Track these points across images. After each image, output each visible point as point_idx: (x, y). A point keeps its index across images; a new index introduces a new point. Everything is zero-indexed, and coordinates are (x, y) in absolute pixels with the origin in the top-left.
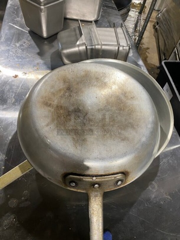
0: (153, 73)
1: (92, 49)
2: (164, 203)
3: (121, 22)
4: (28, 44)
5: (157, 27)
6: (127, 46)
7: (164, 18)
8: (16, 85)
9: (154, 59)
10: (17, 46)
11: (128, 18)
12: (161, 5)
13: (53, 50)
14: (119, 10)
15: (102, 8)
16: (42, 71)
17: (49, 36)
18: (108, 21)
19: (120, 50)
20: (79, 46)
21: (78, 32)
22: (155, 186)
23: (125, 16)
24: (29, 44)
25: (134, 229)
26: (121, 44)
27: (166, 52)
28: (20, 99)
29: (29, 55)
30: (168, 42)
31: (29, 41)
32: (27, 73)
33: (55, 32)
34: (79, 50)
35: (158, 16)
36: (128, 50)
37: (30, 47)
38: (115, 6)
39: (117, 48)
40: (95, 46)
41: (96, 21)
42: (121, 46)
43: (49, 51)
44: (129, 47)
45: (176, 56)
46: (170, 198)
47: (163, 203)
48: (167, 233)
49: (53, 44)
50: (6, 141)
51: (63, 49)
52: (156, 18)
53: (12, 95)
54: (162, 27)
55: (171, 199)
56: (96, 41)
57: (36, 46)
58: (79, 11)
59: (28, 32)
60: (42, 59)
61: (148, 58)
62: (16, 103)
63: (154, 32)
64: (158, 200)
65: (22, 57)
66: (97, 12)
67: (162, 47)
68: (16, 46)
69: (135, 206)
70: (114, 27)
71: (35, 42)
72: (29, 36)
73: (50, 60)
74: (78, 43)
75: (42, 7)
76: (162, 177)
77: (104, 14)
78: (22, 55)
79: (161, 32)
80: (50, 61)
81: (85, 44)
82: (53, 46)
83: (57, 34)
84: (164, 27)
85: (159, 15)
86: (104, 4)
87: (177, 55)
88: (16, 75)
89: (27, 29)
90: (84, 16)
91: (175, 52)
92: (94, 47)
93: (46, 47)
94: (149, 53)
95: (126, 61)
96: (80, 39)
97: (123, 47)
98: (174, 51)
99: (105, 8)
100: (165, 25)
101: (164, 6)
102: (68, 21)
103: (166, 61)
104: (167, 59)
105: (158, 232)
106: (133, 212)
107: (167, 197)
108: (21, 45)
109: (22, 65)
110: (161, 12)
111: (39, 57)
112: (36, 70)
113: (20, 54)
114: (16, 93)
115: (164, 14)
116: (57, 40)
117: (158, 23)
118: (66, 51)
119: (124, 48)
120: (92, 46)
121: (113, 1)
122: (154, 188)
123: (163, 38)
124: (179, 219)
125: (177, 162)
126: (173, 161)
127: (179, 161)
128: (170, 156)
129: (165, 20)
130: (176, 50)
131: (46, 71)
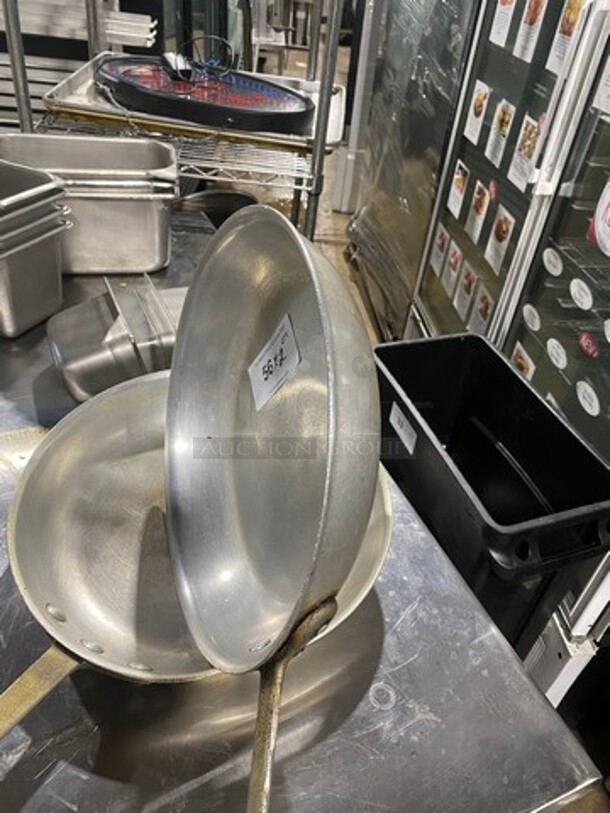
1: (153, 348)
2: (423, 737)
5: (354, 256)
7: (367, 231)
13: (39, 368)
15: (171, 233)
17: (22, 331)
20: (111, 345)
21: (104, 307)
22: (388, 695)
27: (391, 320)
30: (391, 293)
34: (114, 356)
35: (351, 229)
40: (159, 338)
41: (159, 273)
43: (29, 372)
45: (419, 326)
46: (434, 718)
47: (420, 739)
49: (39, 349)
51: (66, 361)
52: (348, 233)
54: (368, 256)
55: (439, 720)
56: (159, 326)
58: (106, 251)
60: (7, 398)
63: (351, 271)
64: (402, 734)
66: (157, 246)
73: (31, 396)
74: (109, 338)
76: (406, 663)
77: (181, 250)
79: (367, 268)
80: (32, 401)
81: (130, 339)
82: (38, 356)
83: (44, 322)
84: (373, 255)
85: (354, 225)
86: (174, 222)
87: (421, 325)
90: (122, 262)
91: (414, 318)
92: (156, 342)
96: (115, 326)
98: (411, 314)
99: (183, 233)
100: (373, 251)
101: (360, 199)
102: (78, 280)
104: (400, 336)
106: (336, 789)
107: (426, 717)
110: (356, 218)
115: (364, 223)
117: (355, 248)
118: (75, 366)
120: (151, 339)
121: (203, 213)
122: (386, 700)
123: (377, 283)
124: (469, 774)
125: (440, 610)
126: (427, 612)
127: (444, 609)
128: (418, 599)
129: (372, 235)
130: (415, 310)
131: (22, 431)
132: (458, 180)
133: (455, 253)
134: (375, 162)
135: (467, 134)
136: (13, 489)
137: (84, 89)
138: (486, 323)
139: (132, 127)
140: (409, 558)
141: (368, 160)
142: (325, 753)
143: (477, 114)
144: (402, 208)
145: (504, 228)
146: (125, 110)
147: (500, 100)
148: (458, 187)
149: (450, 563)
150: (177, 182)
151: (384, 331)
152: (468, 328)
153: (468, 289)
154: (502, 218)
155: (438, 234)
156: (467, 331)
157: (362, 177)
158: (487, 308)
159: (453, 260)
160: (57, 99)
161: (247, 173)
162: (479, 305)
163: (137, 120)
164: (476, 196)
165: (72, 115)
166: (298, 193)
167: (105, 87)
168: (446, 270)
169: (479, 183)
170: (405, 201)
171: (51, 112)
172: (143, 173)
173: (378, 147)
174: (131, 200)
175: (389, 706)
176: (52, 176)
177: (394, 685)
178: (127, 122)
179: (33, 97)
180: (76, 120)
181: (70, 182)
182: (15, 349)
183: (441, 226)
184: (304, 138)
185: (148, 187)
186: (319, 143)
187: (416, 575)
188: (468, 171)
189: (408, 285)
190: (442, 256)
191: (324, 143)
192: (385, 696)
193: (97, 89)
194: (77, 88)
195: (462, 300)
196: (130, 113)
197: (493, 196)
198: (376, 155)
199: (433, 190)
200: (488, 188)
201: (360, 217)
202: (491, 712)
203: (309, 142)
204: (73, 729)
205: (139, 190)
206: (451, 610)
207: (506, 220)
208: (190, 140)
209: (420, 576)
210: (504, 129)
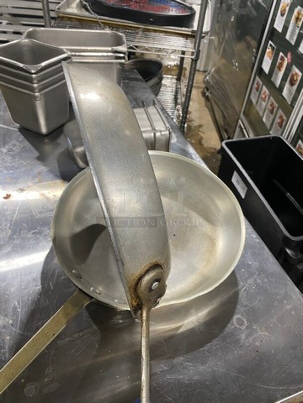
0: (214, 160)
2: (261, 343)
3: (152, 97)
4: (20, 147)
5: (207, 94)
6: (166, 130)
7: (215, 81)
8: (10, 209)
9: (213, 140)
10: (4, 152)
11: (162, 89)
12: (207, 64)
13: (60, 150)
14: (146, 81)
15: (122, 81)
16: (47, 183)
17: (50, 131)
18: (134, 99)
19: (158, 137)
22: (243, 321)
23: (157, 88)
24: (22, 146)
25: (224, 392)
26: (157, 129)
27: (227, 128)
28: (19, 229)
29: (23, 163)
30: (227, 113)
31: (20, 142)
32: (25, 189)
33: (59, 124)
35: (206, 80)
36: (168, 135)
37: (23, 150)
38: (140, 77)
39: (152, 135)
42: (157, 131)
43: (54, 152)
44: (169, 130)
46: (268, 335)
48: (274, 388)
50: (6, 296)
51: (74, 147)
52: (204, 82)
53: (6, 226)
54: (214, 93)
55: (270, 336)
57: (32, 148)
59: (17, 130)
60: (45, 165)
61: (203, 140)
62: (15, 236)
63: (205, 102)
64: (251, 341)
65: (13, 166)
67: (221, 121)
68: (2, 153)
69: (220, 356)
70: (143, 106)
71: (31, 143)
72: (19, 135)
73: (56, 165)
75: (37, 94)
76: (251, 306)
77: (126, 90)
78: (14, 164)
79: (214, 100)
80: (57, 167)
82: (59, 144)
83: (62, 126)
84: (218, 93)
85: (207, 78)
86: (123, 75)
87: (244, 130)
88: (7, 195)
89: (14, 126)
91: (240, 127)
93: (48, 148)
94: (203, 133)
95: (168, 151)
97: (161, 132)
98: (238, 125)
99: (127, 81)
100: (217, 91)
101: (211, 64)
103: (230, 140)
104: (232, 137)
105: (260, 388)
106: (218, 366)
107: (263, 333)
108: (10, 150)
109: (15, 178)
110: (209, 74)
111: (39, 162)
112: (38, 182)
113: (10, 163)
114: (12, 220)
115: (213, 77)
116: (63, 135)
117: (208, 89)
118: (80, 150)
119: (163, 133)
121: (135, 71)
122: (242, 324)
123: (220, 108)
124: (286, 363)
125: (268, 280)
126: (262, 280)
127: (271, 279)
128: (257, 273)
129: (217, 83)
130: (241, 123)
131: (53, 182)
132: (269, 52)
133: (265, 92)
134: (220, 43)
135: (275, 26)
136: (53, 211)
137: (74, 5)
138: (281, 130)
139: (100, 25)
140: (251, 253)
141: (216, 43)
142: (212, 348)
143: (282, 15)
144: (234, 67)
145: (295, 79)
146: (96, 15)
147: (297, 7)
148: (269, 56)
149: (272, 255)
150: (127, 53)
151: (222, 133)
152: (271, 132)
153: (272, 111)
154: (294, 73)
155: (256, 82)
156: (270, 134)
157: (212, 52)
158: (282, 122)
159: (263, 96)
160: (62, 10)
161: (160, 49)
162: (278, 120)
163: (102, 21)
164: (279, 61)
165: (70, 19)
166: (182, 59)
167: (86, 3)
168: (259, 102)
169: (281, 54)
170: (237, 64)
171: (59, 17)
172: (110, 49)
173: (222, 35)
174: (104, 63)
175: (244, 328)
176: (65, 50)
177: (246, 317)
178: (98, 22)
179: (51, 10)
180: (71, 21)
181: (73, 53)
182: (46, 140)
183: (257, 78)
184: (190, 29)
185: (112, 56)
186: (199, 32)
187: (256, 261)
188: (275, 47)
189: (237, 109)
190: (258, 94)
191: (201, 32)
192: (241, 322)
193: (81, 5)
194: (71, 4)
195: (268, 117)
196: (99, 17)
197: (290, 61)
198: (221, 41)
199: (253, 58)
200: (286, 56)
201: (211, 74)
202: (297, 332)
203: (193, 31)
204: (88, 330)
205: (107, 58)
206: (274, 280)
207: (296, 74)
208: (130, 31)
209: (257, 262)
210: (298, 22)
